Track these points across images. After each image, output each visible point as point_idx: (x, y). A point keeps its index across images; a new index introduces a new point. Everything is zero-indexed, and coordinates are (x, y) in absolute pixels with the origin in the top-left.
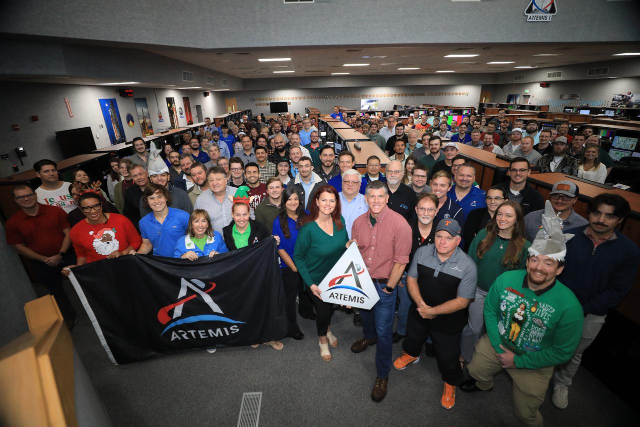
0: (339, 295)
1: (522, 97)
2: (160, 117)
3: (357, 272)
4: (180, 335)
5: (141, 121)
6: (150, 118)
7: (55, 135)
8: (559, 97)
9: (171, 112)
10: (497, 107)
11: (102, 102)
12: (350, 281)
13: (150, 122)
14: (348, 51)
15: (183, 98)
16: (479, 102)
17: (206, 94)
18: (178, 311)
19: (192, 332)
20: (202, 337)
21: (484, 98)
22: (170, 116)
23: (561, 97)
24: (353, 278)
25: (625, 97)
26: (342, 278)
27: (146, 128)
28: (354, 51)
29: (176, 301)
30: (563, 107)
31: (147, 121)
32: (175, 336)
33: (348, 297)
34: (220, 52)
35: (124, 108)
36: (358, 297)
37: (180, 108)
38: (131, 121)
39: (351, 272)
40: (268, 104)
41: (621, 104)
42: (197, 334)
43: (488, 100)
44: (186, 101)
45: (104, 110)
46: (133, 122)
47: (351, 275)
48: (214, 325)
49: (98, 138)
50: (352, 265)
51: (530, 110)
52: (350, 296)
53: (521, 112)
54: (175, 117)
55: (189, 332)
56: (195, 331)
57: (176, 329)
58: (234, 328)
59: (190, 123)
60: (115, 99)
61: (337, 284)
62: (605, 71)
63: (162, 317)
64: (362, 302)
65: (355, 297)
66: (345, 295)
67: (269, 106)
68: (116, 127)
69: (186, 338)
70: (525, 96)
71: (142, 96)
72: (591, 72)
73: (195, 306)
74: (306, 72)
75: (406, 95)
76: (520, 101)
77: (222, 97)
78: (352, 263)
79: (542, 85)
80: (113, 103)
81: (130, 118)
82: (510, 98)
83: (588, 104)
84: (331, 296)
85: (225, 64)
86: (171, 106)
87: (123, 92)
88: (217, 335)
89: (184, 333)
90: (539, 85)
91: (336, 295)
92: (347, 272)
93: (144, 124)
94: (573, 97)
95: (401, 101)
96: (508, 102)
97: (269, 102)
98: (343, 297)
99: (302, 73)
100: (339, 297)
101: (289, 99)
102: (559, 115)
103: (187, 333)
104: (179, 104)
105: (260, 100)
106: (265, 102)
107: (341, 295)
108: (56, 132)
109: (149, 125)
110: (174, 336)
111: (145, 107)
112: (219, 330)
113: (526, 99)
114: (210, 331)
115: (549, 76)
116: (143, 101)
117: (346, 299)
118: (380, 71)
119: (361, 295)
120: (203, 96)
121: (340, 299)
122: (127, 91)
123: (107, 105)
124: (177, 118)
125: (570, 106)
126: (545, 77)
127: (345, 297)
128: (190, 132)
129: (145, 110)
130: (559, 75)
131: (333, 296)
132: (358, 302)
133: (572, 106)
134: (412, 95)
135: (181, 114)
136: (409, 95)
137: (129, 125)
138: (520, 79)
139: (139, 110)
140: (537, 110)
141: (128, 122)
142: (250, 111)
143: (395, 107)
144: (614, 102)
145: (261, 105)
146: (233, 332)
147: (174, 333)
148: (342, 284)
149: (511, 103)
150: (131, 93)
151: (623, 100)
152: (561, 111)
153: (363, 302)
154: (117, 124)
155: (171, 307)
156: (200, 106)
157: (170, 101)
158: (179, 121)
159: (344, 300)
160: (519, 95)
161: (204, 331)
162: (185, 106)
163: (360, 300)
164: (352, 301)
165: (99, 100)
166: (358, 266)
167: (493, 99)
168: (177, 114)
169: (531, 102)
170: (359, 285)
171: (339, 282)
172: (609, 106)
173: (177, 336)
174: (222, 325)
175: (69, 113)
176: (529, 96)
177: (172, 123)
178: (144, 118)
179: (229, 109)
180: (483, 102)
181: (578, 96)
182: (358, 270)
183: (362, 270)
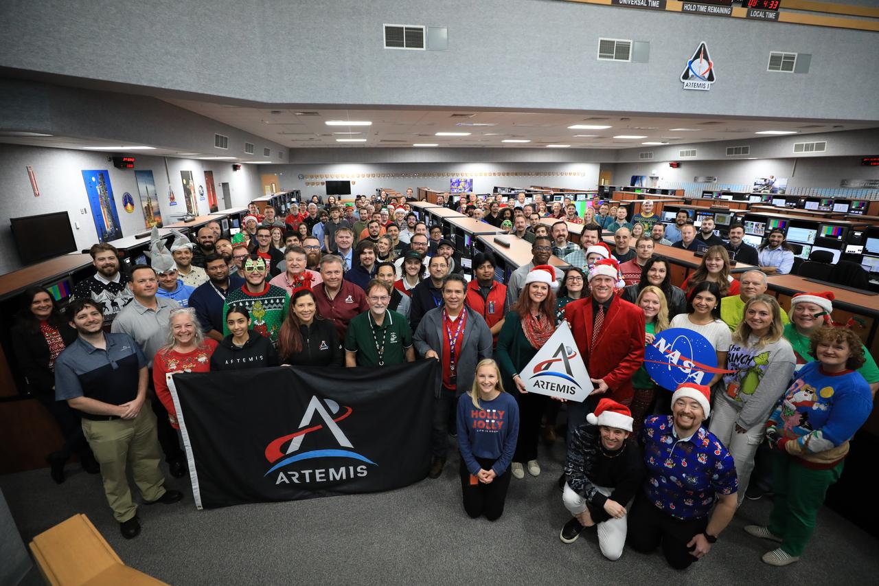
0: (546, 384)
1: (649, 178)
2: (172, 199)
3: (568, 356)
4: (289, 477)
5: (145, 204)
6: (157, 199)
7: (9, 223)
8: (693, 179)
9: (188, 192)
10: (621, 190)
11: (86, 174)
12: (558, 367)
13: (158, 206)
15: (205, 172)
16: (597, 184)
17: (236, 168)
18: (297, 442)
19: (307, 472)
20: (318, 480)
21: (603, 180)
22: (186, 197)
23: (696, 179)
24: (563, 362)
25: (767, 181)
26: (549, 363)
27: (151, 214)
29: (296, 430)
30: (701, 193)
31: (154, 204)
32: (282, 478)
33: (556, 386)
35: (119, 184)
36: (568, 387)
37: (201, 186)
38: (129, 204)
39: (560, 356)
40: (323, 184)
41: (764, 189)
42: (312, 476)
43: (607, 182)
44: (209, 175)
45: (90, 186)
46: (132, 204)
47: (560, 360)
49: (78, 229)
50: (561, 348)
51: (662, 194)
52: (558, 385)
53: (664, 198)
54: (192, 199)
55: (302, 472)
56: (311, 471)
57: (285, 469)
58: (362, 469)
59: (214, 209)
60: (107, 171)
61: (544, 369)
62: (745, 151)
63: (272, 452)
65: (564, 386)
66: (552, 384)
67: (325, 186)
68: (106, 213)
69: (296, 481)
70: (652, 178)
71: (146, 168)
72: (730, 152)
74: (382, 141)
75: (508, 174)
76: (646, 184)
77: (258, 171)
78: (562, 345)
79: (672, 165)
80: (103, 175)
81: (128, 200)
82: (635, 179)
83: (728, 188)
84: (535, 385)
85: (268, 126)
86: (188, 183)
87: (119, 161)
88: (338, 478)
89: (294, 475)
90: (668, 165)
91: (542, 383)
92: (555, 355)
93: (148, 209)
94: (709, 179)
95: (504, 182)
96: (633, 184)
97: (324, 180)
98: (550, 385)
99: (376, 143)
100: (545, 386)
101: (353, 177)
102: (698, 201)
103: (300, 473)
104: (199, 180)
105: (312, 177)
106: (319, 180)
107: (548, 383)
108: (11, 219)
109: (155, 210)
111: (150, 183)
112: (343, 470)
113: (654, 181)
114: (332, 471)
115: (682, 154)
116: (148, 174)
117: (553, 388)
119: (571, 384)
120: (231, 169)
121: (547, 388)
122: (124, 159)
123: (94, 179)
124: (195, 200)
125: (709, 190)
126: (676, 155)
127: (552, 387)
129: (151, 188)
130: (694, 153)
131: (538, 385)
132: (567, 392)
133: (711, 190)
134: (516, 174)
135: (202, 195)
136: (512, 174)
137: (127, 210)
138: (645, 156)
139: (143, 187)
140: (671, 194)
141: (125, 205)
142: (298, 192)
143: (496, 189)
144: (756, 187)
145: (313, 184)
146: (359, 475)
147: (281, 474)
148: (550, 370)
149: (638, 185)
150: (131, 163)
151: (766, 185)
152: (699, 196)
153: (574, 392)
154: (108, 208)
155: (286, 438)
156: (227, 183)
157: (186, 176)
158: (198, 204)
159: (551, 389)
160: (645, 176)
161: (324, 470)
162: (207, 183)
163: (570, 390)
164: (561, 391)
165: (84, 172)
166: (569, 349)
167: (614, 179)
168: (196, 194)
169: (661, 185)
170: (569, 371)
171: (547, 368)
172: (751, 191)
173: (285, 479)
175: (34, 190)
176: (657, 178)
177: (189, 208)
178: (149, 199)
179: (268, 188)
180: (602, 184)
181: (715, 180)
182: (569, 354)
183: (573, 354)
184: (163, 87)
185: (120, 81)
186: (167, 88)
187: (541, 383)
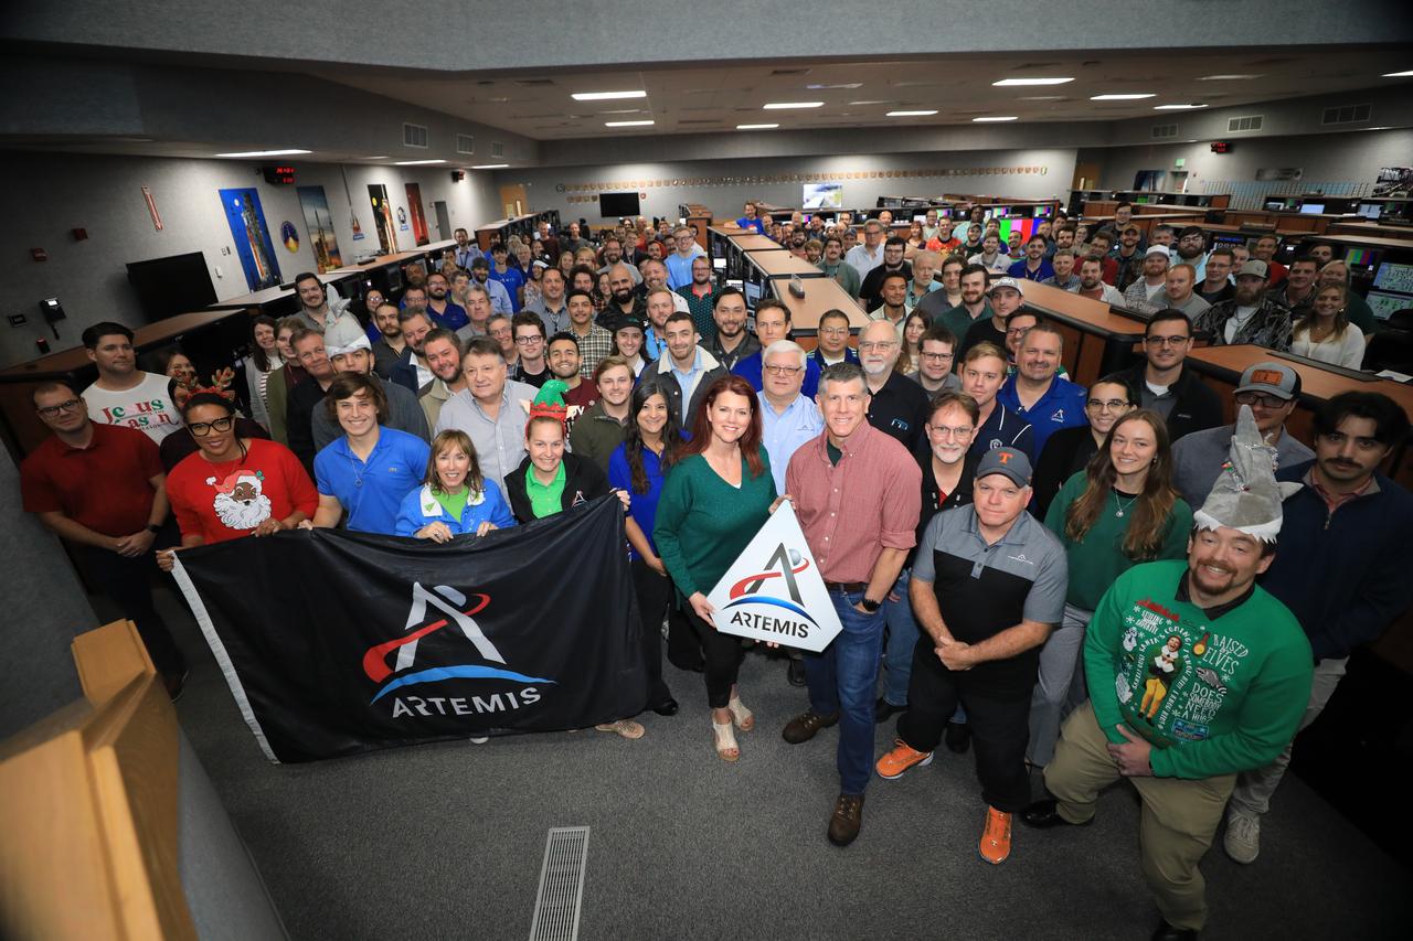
0: (753, 618)
1: (1169, 175)
2: (357, 229)
3: (793, 568)
4: (411, 706)
5: (315, 239)
6: (333, 231)
7: (126, 270)
8: (1255, 174)
9: (380, 217)
10: (1111, 199)
11: (226, 196)
12: (776, 588)
13: (335, 241)
14: (775, 72)
15: (407, 186)
16: (1070, 186)
17: (456, 177)
18: (407, 655)
19: (438, 701)
20: (459, 712)
21: (1083, 180)
22: (378, 226)
23: (1259, 175)
24: (783, 579)
25: (1406, 174)
26: (759, 581)
27: (326, 253)
28: (788, 72)
29: (401, 634)
30: (1263, 199)
31: (328, 237)
32: (401, 708)
33: (772, 623)
34: (487, 77)
35: (275, 211)
36: (795, 624)
37: (400, 208)
38: (291, 240)
39: (778, 566)
40: (594, 198)
41: (1397, 190)
42: (447, 706)
43: (1090, 183)
44: (413, 191)
45: (232, 214)
46: (296, 239)
47: (779, 575)
48: (485, 687)
49: (219, 277)
50: (781, 551)
51: (1186, 205)
52: (777, 621)
53: (1167, 211)
54: (388, 229)
55: (431, 700)
56: (444, 700)
57: (403, 692)
58: (528, 693)
59: (423, 241)
60: (255, 189)
61: (749, 592)
62: (1362, 114)
63: (373, 664)
64: (803, 634)
65: (788, 623)
66: (765, 618)
67: (598, 203)
68: (258, 254)
69: (425, 713)
70: (1175, 174)
71: (315, 183)
72: (1330, 117)
73: (444, 644)
74: (681, 122)
75: (905, 174)
76: (1164, 185)
77: (493, 183)
78: (781, 547)
79: (1215, 149)
80: (250, 197)
81: (289, 232)
82: (1143, 178)
83: (1320, 191)
84: (734, 619)
85: (499, 107)
86: (380, 204)
87: (272, 172)
88: (491, 709)
89: (420, 703)
90: (1207, 148)
91: (747, 617)
92: (769, 566)
93: (320, 246)
94: (1286, 174)
95: (895, 189)
96: (1138, 187)
97: (597, 192)
98: (760, 621)
99: (671, 126)
100: (752, 622)
101: (642, 185)
102: (1253, 216)
103: (427, 702)
104: (396, 199)
105: (577, 188)
106: (589, 193)
107: (757, 617)
108: (127, 265)
109: (331, 247)
110: (399, 709)
111: (321, 207)
112: (495, 698)
113: (1179, 180)
114: (477, 700)
115: (1234, 126)
116: (317, 193)
117: (767, 626)
118: (846, 119)
119: (801, 620)
120: (449, 180)
121: (756, 627)
122: (280, 170)
123: (237, 203)
124: (393, 230)
125: (1278, 194)
126: (1223, 129)
127: (765, 623)
128: (424, 261)
129: (322, 214)
130: (1256, 123)
131: (740, 620)
132: (794, 634)
133: (1282, 195)
134: (920, 174)
135: (403, 222)
136: (913, 174)
137: (288, 248)
138: (1165, 135)
139: (310, 213)
140: (1203, 205)
141: (286, 241)
142: (554, 213)
143: (881, 201)
144: (1380, 185)
145: (579, 199)
146: (527, 702)
147: (398, 702)
148: (760, 593)
149: (1145, 189)
150: (290, 175)
151: (1401, 181)
152: (1258, 207)
153: (806, 634)
154: (260, 246)
155: (391, 645)
156: (444, 203)
157: (377, 192)
158: (398, 237)
159: (764, 628)
160: (1162, 172)
161: (463, 700)
162: (411, 203)
163: (798, 630)
164: (781, 631)
165: (222, 192)
166: (795, 555)
167: (1102, 183)
168: (393, 221)
169: (1189, 187)
170: (796, 596)
171: (754, 589)
172: (1369, 195)
173: (406, 709)
174: (502, 687)
175: (155, 222)
176: (1185, 174)
177: (384, 242)
178: (321, 230)
179: (509, 208)
180: (1081, 188)
181: (1299, 173)
182: (795, 564)
183: (802, 563)
184: (287, 57)
185: (223, 52)
186: (292, 57)
187: (744, 618)
